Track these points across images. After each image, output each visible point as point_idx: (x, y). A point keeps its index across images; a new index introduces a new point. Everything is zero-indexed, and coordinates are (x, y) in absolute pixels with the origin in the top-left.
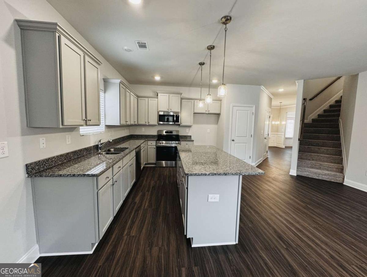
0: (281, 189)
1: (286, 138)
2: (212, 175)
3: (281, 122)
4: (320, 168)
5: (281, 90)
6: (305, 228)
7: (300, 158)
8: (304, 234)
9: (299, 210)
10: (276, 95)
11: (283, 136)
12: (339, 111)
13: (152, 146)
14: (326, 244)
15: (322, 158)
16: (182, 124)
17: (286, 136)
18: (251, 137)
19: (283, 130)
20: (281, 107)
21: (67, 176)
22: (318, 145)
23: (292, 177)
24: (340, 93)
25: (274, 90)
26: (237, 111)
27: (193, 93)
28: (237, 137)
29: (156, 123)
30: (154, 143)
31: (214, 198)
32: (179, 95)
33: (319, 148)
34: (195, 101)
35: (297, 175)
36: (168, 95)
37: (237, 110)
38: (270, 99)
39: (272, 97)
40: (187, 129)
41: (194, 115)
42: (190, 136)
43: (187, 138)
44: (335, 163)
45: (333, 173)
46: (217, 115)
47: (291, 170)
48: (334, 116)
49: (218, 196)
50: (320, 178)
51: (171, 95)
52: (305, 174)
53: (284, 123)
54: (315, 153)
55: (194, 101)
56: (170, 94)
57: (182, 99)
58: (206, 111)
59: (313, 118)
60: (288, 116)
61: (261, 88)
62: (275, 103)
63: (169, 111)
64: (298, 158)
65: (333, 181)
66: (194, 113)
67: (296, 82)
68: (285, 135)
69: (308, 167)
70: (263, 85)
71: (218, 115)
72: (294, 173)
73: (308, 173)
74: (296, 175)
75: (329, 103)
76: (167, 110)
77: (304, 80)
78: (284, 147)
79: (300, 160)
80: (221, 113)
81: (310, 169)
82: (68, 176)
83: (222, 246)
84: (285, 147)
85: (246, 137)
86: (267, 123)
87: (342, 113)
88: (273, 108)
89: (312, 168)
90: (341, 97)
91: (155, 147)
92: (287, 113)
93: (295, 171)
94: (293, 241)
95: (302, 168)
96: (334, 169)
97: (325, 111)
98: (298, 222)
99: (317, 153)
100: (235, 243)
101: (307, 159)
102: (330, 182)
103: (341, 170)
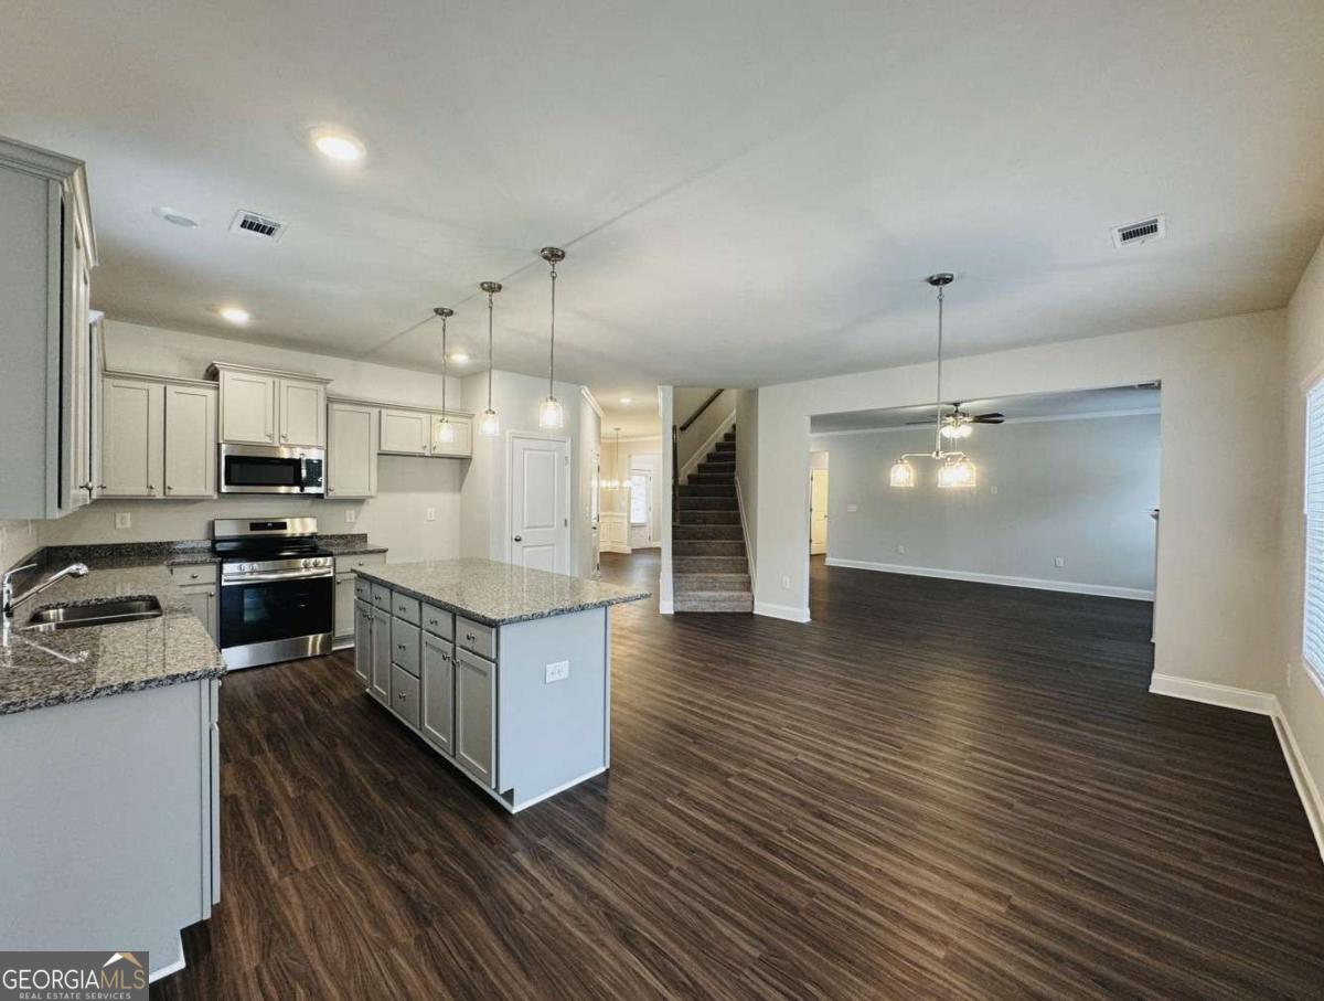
0: (653, 646)
1: (633, 526)
2: (557, 614)
3: (621, 482)
4: (713, 589)
5: (625, 400)
6: (712, 702)
7: (678, 570)
8: (714, 711)
9: (696, 675)
10: (610, 411)
11: (626, 521)
12: (733, 457)
13: (198, 589)
14: (748, 714)
15: (714, 564)
16: (330, 494)
17: (632, 521)
18: (566, 524)
19: (624, 504)
20: (620, 440)
21: (94, 695)
22: (705, 537)
23: (666, 617)
24: (732, 418)
25: (610, 399)
26: (526, 452)
27: (371, 382)
28: (528, 528)
29: (210, 491)
30: (207, 573)
31: (558, 671)
32: (321, 387)
33: (708, 544)
34: (383, 411)
35: (676, 613)
36: (269, 380)
37: (524, 449)
38: (598, 420)
39: (601, 414)
40: (350, 513)
41: (379, 461)
42: (363, 537)
43: (353, 543)
44: (737, 572)
45: (737, 594)
46: (459, 461)
47: (662, 603)
48: (724, 469)
49: (565, 664)
50: (717, 610)
51: (284, 383)
52: (688, 607)
53: (626, 484)
54: (703, 554)
55: (380, 412)
56: (277, 380)
57: (330, 400)
58: (425, 447)
59: (689, 472)
60: (634, 467)
61: (583, 392)
62: (608, 428)
63: (277, 444)
64: (674, 572)
65: (737, 610)
66: (379, 454)
67: (659, 387)
68: (629, 517)
69: (694, 591)
70: (589, 387)
71: (464, 462)
72: (667, 607)
73: (694, 603)
74: (672, 612)
75: (713, 440)
76: (268, 440)
77: (675, 387)
78: (630, 552)
79: (679, 575)
80: (474, 457)
81: (700, 593)
82: (96, 693)
83: (581, 785)
84: (633, 550)
85: (552, 526)
86: (594, 483)
87: (738, 463)
88: (605, 443)
89: (701, 589)
90: (734, 427)
91: (213, 589)
92: (630, 456)
93: (671, 603)
94: (702, 728)
95: (682, 593)
96: (737, 586)
97: (710, 457)
98: (700, 697)
99: (707, 554)
100: (603, 769)
101: (689, 571)
102: (734, 614)
103: (748, 586)
